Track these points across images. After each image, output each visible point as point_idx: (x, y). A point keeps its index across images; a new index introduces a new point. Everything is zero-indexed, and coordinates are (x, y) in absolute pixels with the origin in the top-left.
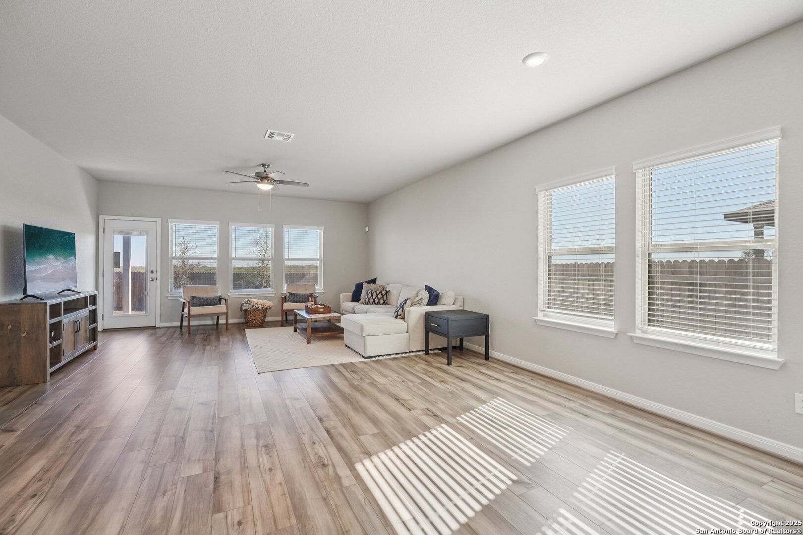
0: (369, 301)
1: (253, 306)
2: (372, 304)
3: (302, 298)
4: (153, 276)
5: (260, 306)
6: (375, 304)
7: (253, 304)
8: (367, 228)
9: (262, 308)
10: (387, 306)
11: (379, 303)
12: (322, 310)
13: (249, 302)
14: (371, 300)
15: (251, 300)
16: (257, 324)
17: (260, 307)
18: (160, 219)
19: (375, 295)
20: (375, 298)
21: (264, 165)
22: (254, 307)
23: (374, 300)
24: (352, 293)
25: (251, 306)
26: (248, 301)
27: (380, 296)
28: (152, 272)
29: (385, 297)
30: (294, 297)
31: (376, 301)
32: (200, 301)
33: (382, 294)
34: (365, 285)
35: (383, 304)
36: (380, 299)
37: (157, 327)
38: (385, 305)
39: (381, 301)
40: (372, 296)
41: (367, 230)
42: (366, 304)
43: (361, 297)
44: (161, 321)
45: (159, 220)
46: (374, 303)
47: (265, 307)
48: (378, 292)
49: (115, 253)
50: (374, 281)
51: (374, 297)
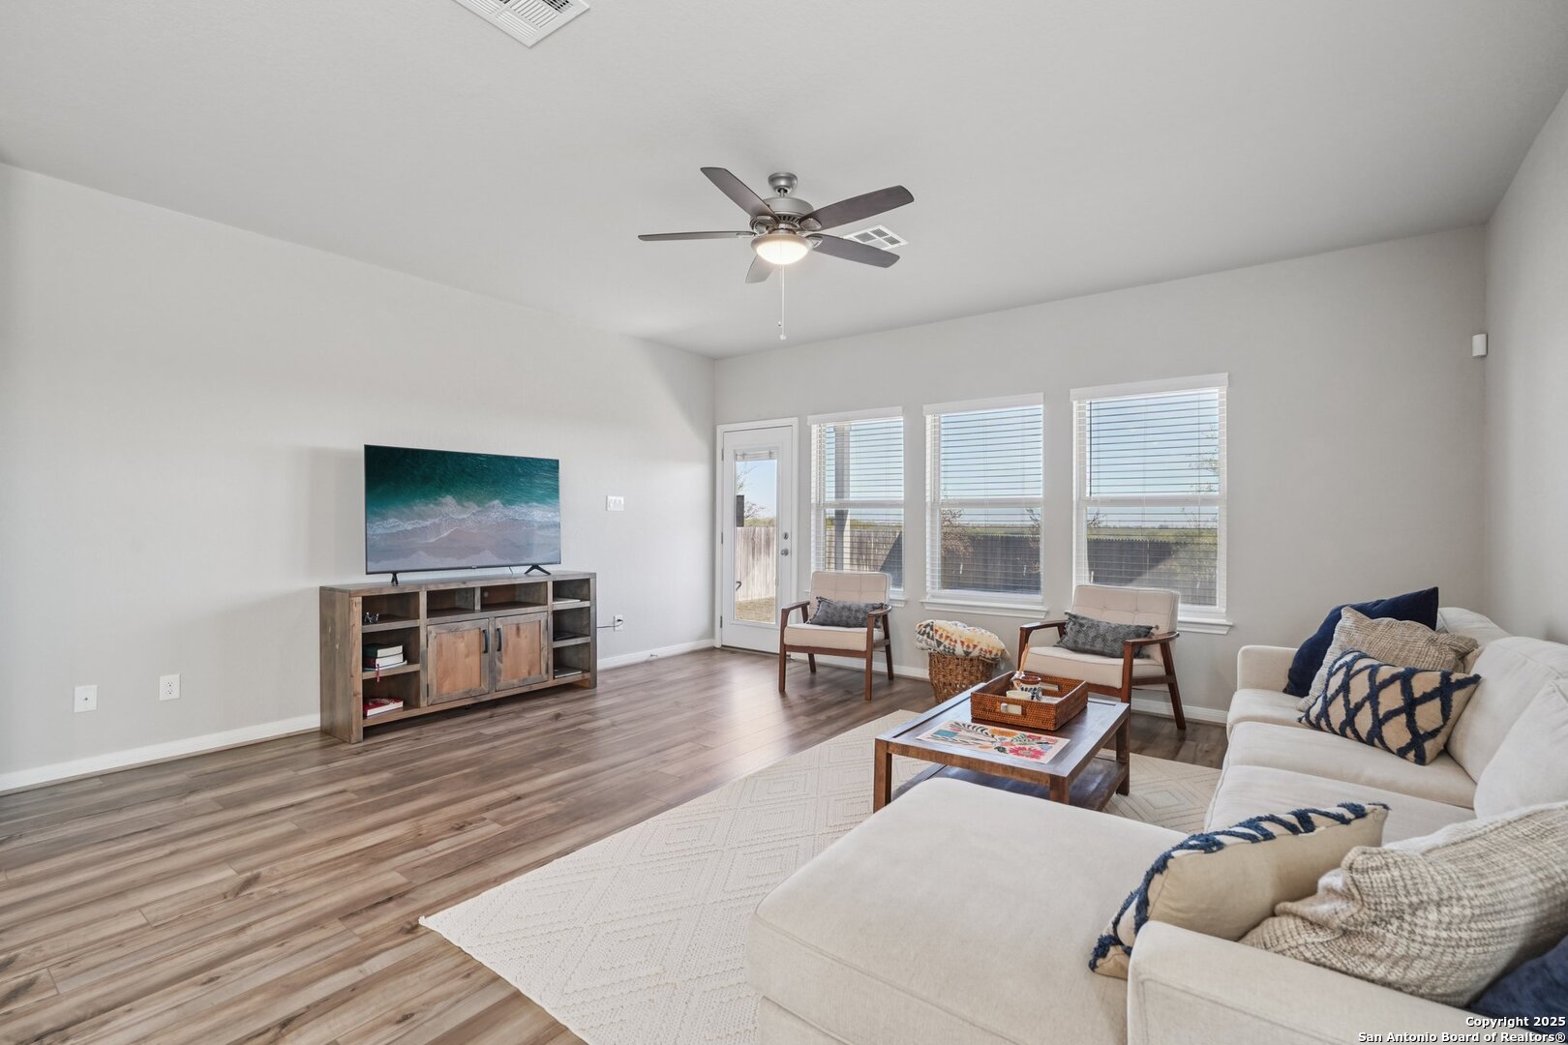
0: (1324, 713)
1: (939, 643)
2: (1342, 733)
5: (958, 645)
6: (1358, 737)
7: (937, 637)
9: (967, 653)
11: (1374, 738)
13: (928, 629)
14: (1338, 711)
15: (938, 623)
17: (959, 650)
18: (797, 419)
20: (1359, 706)
22: (942, 648)
23: (1352, 713)
24: (1297, 650)
25: (934, 643)
26: (926, 627)
27: (1392, 698)
29: (1428, 715)
30: (1079, 632)
31: (1364, 721)
33: (1407, 689)
35: (1402, 753)
36: (1391, 714)
38: (1421, 759)
39: (1396, 732)
40: (1345, 688)
45: (794, 421)
46: (1349, 726)
48: (1385, 673)
49: (738, 497)
51: (1356, 696)
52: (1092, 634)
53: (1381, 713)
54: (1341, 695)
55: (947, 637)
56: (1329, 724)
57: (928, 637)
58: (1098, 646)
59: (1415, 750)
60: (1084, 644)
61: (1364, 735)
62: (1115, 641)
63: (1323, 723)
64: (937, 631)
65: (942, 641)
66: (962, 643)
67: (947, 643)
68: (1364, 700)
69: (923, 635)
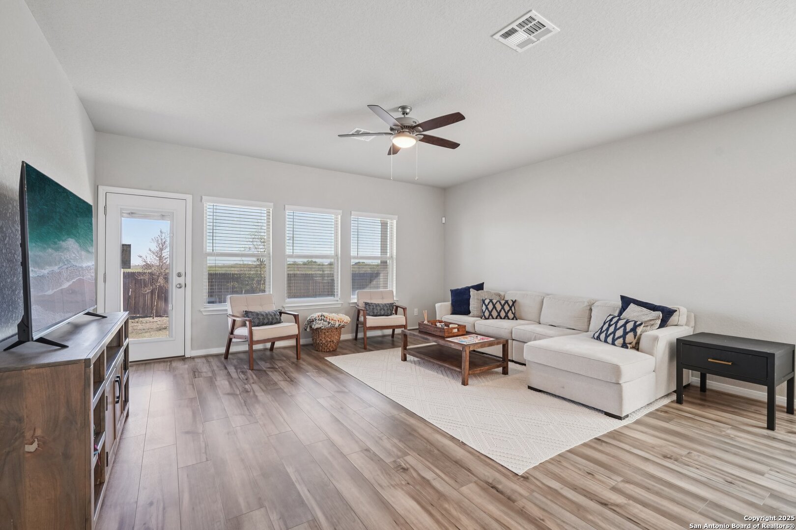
0: (490, 314)
1: (329, 323)
2: (496, 318)
3: (384, 310)
4: (181, 280)
5: (337, 322)
6: (501, 318)
7: (328, 320)
8: (444, 219)
9: (339, 325)
10: (519, 321)
11: (506, 317)
12: (456, 330)
13: (323, 317)
14: (495, 314)
15: (326, 314)
16: (332, 348)
17: (337, 325)
18: (191, 196)
19: (499, 307)
20: (500, 311)
21: (403, 108)
22: (330, 325)
23: (499, 313)
24: (450, 302)
25: (326, 323)
26: (321, 316)
27: (507, 307)
28: (179, 275)
29: (513, 308)
30: (373, 309)
31: (503, 314)
32: (259, 319)
34: (472, 292)
35: (513, 319)
36: (508, 311)
37: (186, 356)
38: (517, 319)
39: (510, 315)
40: (494, 307)
41: (444, 222)
42: (486, 319)
43: (471, 309)
44: (192, 348)
45: (189, 198)
46: (499, 316)
47: (342, 324)
48: (502, 303)
49: (123, 245)
50: (479, 287)
51: (499, 309)
52: (379, 308)
53: (506, 311)
54: (494, 309)
55: (332, 319)
56: (492, 317)
57: (324, 321)
58: (383, 312)
59: (515, 318)
60: (377, 313)
61: (503, 317)
62: (388, 310)
63: (491, 317)
64: (327, 318)
65: (330, 321)
66: (338, 321)
67: (332, 322)
68: (501, 309)
69: (321, 320)
